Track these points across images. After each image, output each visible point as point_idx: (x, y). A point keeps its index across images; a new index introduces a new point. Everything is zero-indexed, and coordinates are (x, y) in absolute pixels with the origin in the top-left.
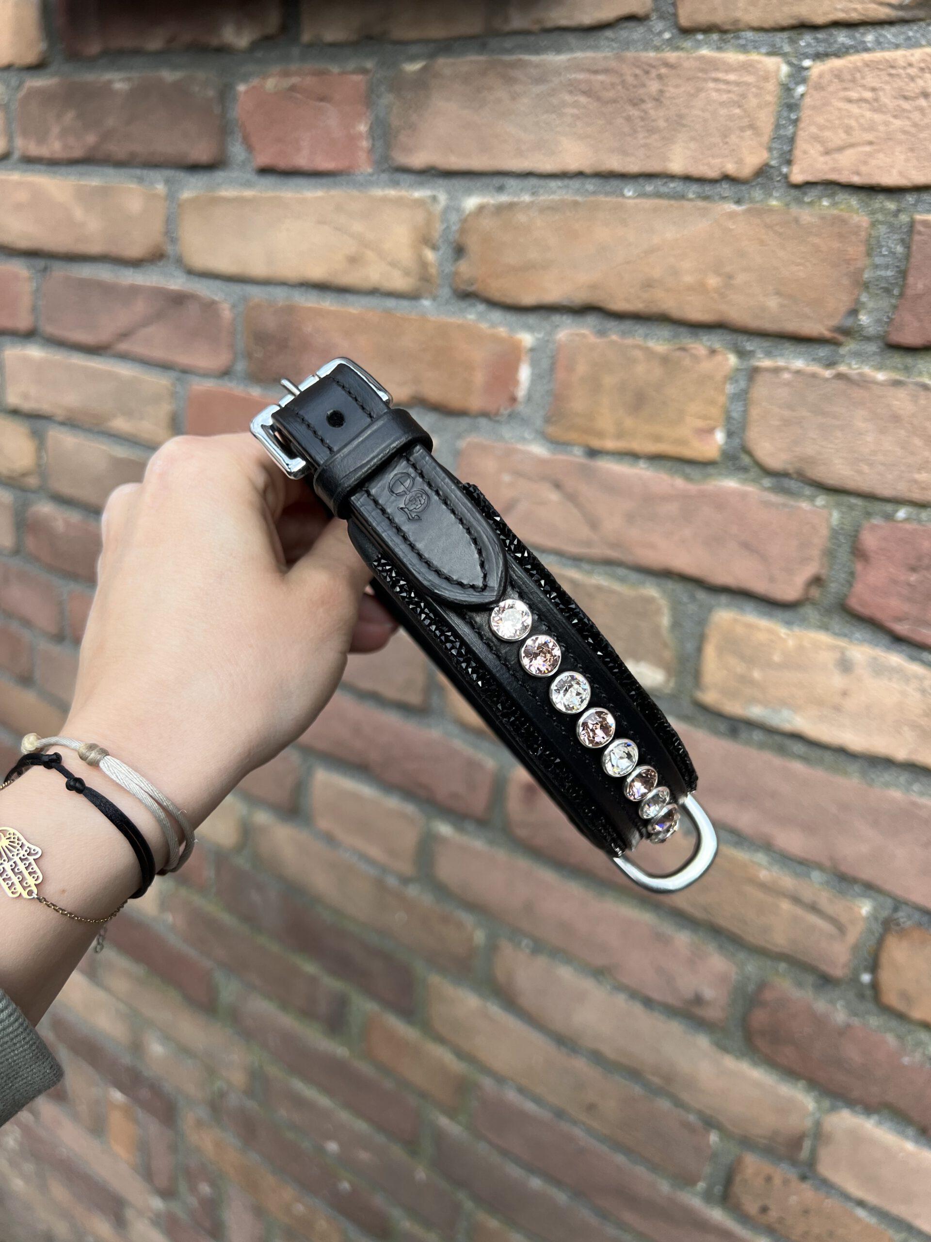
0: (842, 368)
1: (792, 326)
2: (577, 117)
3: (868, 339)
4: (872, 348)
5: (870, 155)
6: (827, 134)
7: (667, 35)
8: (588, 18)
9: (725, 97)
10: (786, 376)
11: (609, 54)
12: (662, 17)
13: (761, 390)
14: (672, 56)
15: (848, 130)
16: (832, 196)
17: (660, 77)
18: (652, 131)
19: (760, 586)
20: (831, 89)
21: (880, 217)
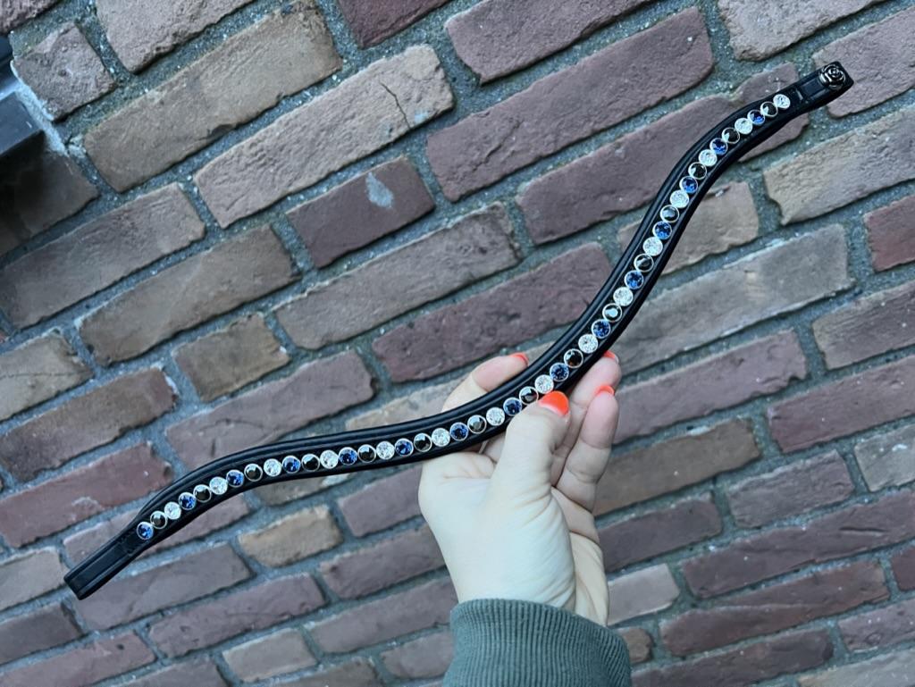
0: (309, 290)
1: (273, 286)
2: (101, 255)
3: (309, 271)
4: (314, 273)
5: (247, 199)
6: (221, 202)
7: (116, 199)
8: (71, 212)
9: (164, 211)
10: (289, 307)
11: (95, 220)
12: (106, 192)
13: (284, 319)
14: (126, 206)
15: (229, 195)
16: (244, 224)
17: (127, 218)
18: (143, 242)
19: (353, 401)
20: (208, 183)
21: (272, 221)
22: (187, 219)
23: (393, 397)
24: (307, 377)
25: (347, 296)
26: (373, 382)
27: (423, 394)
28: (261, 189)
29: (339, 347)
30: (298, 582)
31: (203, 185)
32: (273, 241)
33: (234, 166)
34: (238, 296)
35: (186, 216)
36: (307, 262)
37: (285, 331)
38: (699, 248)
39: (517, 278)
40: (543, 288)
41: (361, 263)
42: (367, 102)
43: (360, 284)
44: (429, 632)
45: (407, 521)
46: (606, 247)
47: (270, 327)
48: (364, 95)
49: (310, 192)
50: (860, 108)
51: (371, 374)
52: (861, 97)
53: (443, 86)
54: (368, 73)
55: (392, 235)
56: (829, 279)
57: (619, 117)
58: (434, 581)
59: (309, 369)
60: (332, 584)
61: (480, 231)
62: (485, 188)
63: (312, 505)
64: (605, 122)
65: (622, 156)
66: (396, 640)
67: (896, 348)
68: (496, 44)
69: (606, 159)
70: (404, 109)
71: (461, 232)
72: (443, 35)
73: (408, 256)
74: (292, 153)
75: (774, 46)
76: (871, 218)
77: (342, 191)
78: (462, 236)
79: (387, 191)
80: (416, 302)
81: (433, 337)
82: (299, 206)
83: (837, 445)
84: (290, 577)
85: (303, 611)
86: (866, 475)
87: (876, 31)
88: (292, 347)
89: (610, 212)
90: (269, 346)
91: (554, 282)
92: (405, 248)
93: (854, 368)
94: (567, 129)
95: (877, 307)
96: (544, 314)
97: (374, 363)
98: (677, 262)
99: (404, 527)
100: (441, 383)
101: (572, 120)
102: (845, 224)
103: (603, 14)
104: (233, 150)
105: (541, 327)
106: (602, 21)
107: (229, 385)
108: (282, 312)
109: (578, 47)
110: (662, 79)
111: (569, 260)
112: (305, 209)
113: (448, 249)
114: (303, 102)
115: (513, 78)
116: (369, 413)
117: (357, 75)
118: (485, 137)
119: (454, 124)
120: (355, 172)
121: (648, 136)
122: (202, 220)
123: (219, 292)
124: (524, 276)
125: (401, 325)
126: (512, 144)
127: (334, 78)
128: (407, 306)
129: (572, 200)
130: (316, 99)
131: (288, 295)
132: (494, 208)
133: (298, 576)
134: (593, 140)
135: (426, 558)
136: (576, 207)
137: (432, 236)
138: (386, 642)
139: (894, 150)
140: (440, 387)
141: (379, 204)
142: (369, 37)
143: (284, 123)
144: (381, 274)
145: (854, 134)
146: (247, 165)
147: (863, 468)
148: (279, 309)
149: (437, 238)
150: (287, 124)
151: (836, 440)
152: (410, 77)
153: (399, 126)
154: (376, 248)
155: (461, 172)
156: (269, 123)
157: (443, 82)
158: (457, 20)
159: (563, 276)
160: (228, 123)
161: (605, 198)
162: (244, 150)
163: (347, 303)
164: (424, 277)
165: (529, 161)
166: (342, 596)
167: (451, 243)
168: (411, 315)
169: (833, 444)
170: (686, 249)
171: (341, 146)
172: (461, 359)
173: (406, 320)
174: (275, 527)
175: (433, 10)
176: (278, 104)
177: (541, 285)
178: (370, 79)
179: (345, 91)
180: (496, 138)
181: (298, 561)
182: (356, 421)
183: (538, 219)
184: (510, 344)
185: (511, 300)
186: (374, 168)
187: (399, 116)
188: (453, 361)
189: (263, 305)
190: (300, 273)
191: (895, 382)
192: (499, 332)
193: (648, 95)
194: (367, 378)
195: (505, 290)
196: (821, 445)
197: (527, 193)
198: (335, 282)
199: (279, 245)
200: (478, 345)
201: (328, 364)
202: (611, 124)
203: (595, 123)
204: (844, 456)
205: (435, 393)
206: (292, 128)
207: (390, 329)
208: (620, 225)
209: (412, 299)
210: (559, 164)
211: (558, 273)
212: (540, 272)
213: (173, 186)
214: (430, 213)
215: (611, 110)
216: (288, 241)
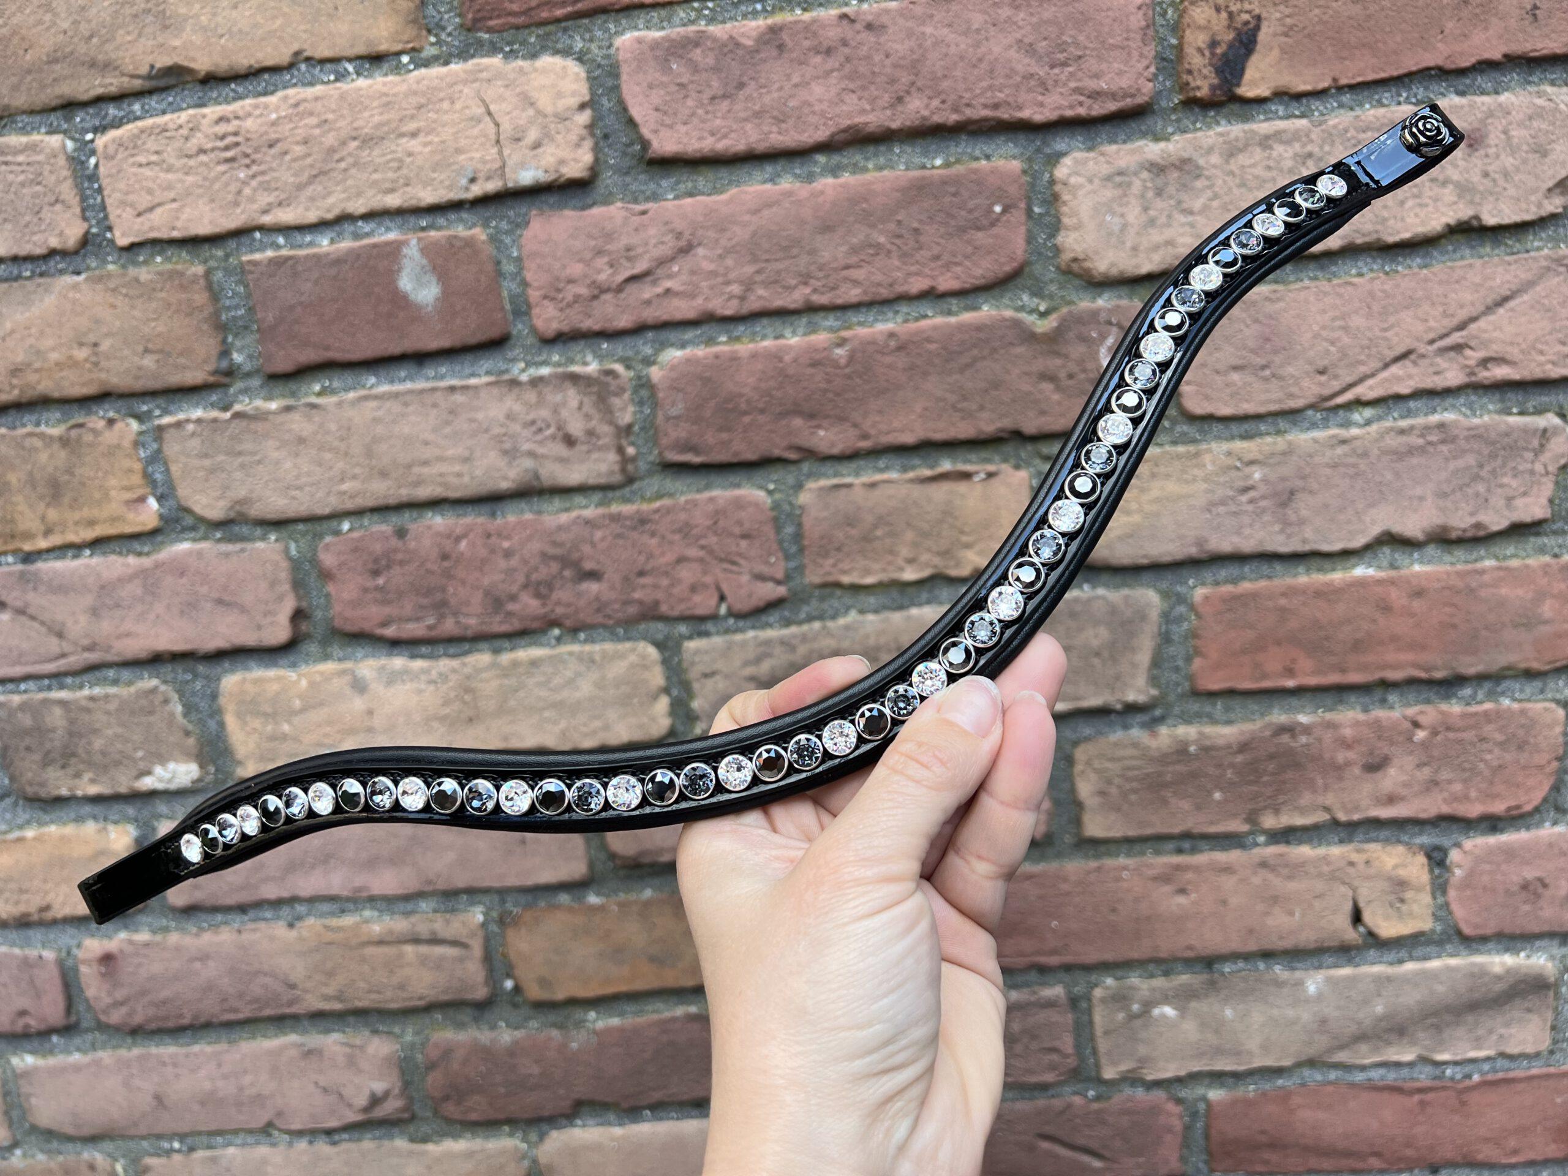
22: (58, 207)
23: (326, 657)
24: (180, 569)
25: (301, 440)
26: (298, 616)
27: (383, 668)
28: (212, 201)
29: (259, 531)
30: (26, 964)
31: (110, 158)
32: (200, 297)
33: (177, 144)
34: (103, 376)
35: (57, 201)
36: (250, 357)
37: (168, 470)
38: (925, 557)
39: (615, 508)
40: (654, 542)
41: (347, 390)
42: (445, 118)
43: (333, 427)
44: (250, 1139)
45: (277, 903)
46: (776, 506)
47: (142, 454)
48: (446, 105)
49: (298, 237)
50: (1226, 411)
51: (299, 598)
52: (1232, 396)
53: (583, 139)
54: (465, 72)
55: (420, 358)
56: (1118, 678)
57: (853, 294)
58: (293, 1038)
59: (190, 553)
60: (93, 986)
61: (574, 403)
62: (604, 335)
63: (105, 819)
64: (830, 295)
65: (843, 362)
66: (182, 1137)
67: (1195, 831)
68: (690, 103)
69: (818, 356)
70: (506, 152)
71: (540, 393)
72: (608, 57)
73: (435, 405)
74: (288, 158)
75: (1121, 267)
76: (1206, 598)
77: (354, 256)
78: (540, 402)
79: (434, 280)
80: (424, 492)
81: (435, 568)
82: (270, 253)
83: (1067, 978)
84: (17, 951)
85: (19, 1027)
86: (1103, 1045)
87: (1279, 300)
88: (171, 503)
89: (799, 449)
90: (128, 489)
91: (677, 537)
92: (434, 390)
93: (1124, 848)
94: (766, 284)
95: (1181, 751)
96: (643, 586)
97: (312, 580)
98: (884, 570)
99: (268, 914)
100: (422, 657)
101: (779, 272)
102: (1165, 595)
103: (874, 119)
104: (183, 116)
105: (632, 610)
106: (871, 128)
107: (28, 536)
108: (172, 431)
109: (821, 159)
110: (937, 258)
111: (711, 507)
112: (278, 263)
113: (510, 416)
114: (337, 80)
115: (703, 169)
116: (272, 673)
117: (443, 70)
118: (628, 249)
119: (583, 208)
120: (388, 229)
121: (893, 343)
122: (85, 219)
123: (70, 357)
124: (627, 509)
125: (382, 527)
126: (670, 277)
127: (405, 59)
128: (405, 494)
129: (743, 406)
130: (362, 82)
131: (197, 405)
132: (610, 373)
133: (32, 953)
134: (804, 320)
135: (293, 986)
136: (747, 419)
137: (489, 384)
138: (159, 1137)
139: (1263, 497)
140: (418, 664)
141: (412, 297)
142: (485, 14)
143: (292, 101)
144: (376, 420)
145: (1210, 451)
146: (202, 151)
147: (1099, 1030)
148: (170, 426)
149: (495, 391)
150: (297, 105)
151: (1068, 968)
152: (532, 104)
153: (488, 178)
154: (383, 372)
155: (572, 291)
156: (265, 93)
157: (584, 132)
158: (639, 41)
159: (695, 532)
160: (192, 65)
161: (798, 422)
162: (204, 122)
163: (297, 455)
164: (450, 452)
165: (691, 315)
166: (103, 1018)
167: (517, 407)
168: (407, 515)
169: (1062, 975)
170: (905, 552)
171: (375, 176)
172: (472, 623)
173: (395, 519)
174: (20, 840)
175: (604, 11)
176: (291, 66)
177: (653, 534)
178: (465, 82)
179: (415, 87)
180: (647, 257)
181: (42, 924)
182: (244, 680)
183: (677, 418)
184: (568, 623)
185: (593, 545)
186: (422, 234)
187: (492, 161)
188: (458, 623)
189: (145, 408)
190: (231, 373)
191: (1182, 891)
192: (556, 595)
193: (909, 274)
194: (289, 605)
195: (588, 522)
196: (1043, 970)
197: (673, 368)
198: (288, 409)
199: (209, 310)
200: (511, 607)
201: (227, 555)
202: (839, 301)
203: (815, 291)
204: (1074, 1002)
205: (406, 671)
206: (302, 116)
207: (361, 526)
208: (810, 475)
209: (417, 484)
210: (738, 339)
211: (687, 524)
212: (657, 511)
213: (55, 140)
214: (496, 344)
215: (846, 279)
216: (229, 309)
